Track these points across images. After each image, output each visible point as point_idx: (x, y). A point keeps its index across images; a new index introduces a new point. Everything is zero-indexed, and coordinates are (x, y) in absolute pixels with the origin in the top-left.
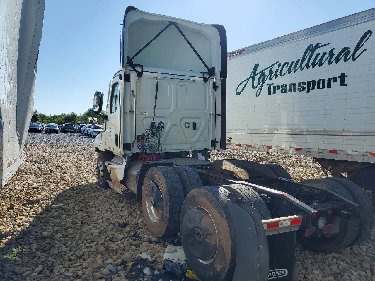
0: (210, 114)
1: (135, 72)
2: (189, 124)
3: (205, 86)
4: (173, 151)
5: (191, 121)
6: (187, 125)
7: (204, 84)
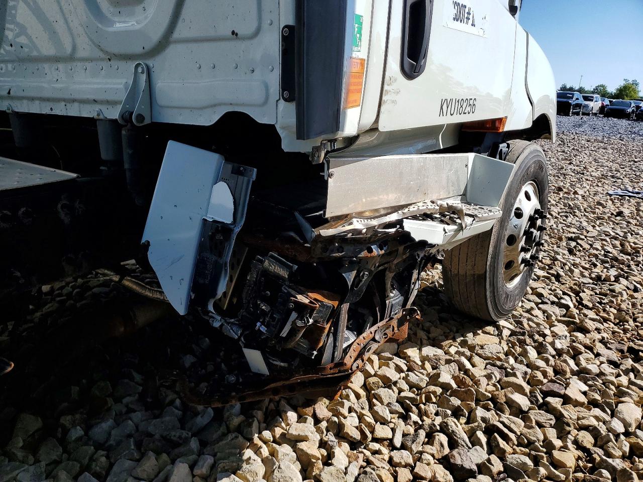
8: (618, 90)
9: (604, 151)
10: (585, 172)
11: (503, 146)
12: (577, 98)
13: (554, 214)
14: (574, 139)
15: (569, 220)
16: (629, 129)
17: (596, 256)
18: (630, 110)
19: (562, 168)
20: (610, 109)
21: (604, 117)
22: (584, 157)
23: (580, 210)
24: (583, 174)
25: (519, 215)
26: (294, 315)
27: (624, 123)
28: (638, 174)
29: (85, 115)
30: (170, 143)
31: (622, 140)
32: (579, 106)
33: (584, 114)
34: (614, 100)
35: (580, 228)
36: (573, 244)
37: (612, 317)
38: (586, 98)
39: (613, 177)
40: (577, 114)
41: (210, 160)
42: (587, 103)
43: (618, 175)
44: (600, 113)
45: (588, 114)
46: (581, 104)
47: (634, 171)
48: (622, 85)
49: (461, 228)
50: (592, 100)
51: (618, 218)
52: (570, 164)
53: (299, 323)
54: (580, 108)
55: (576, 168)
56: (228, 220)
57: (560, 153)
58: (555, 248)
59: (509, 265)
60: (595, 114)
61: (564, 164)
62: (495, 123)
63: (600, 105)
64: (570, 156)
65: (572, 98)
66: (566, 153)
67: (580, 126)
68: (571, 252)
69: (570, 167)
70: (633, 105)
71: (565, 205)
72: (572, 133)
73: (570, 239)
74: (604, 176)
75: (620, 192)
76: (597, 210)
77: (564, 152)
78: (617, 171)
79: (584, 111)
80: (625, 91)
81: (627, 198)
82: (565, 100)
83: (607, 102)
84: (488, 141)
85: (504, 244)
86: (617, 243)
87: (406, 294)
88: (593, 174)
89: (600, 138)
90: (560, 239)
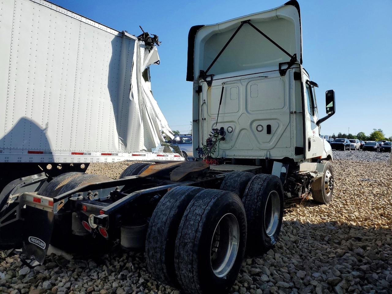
0: (291, 113)
1: (205, 83)
2: (262, 127)
3: (283, 80)
4: (243, 158)
5: (265, 124)
6: (260, 128)
7: (281, 78)
8: (371, 135)
9: (359, 166)
10: (350, 174)
11: (321, 162)
12: (347, 141)
13: (338, 186)
14: (346, 162)
15: (343, 186)
16: (375, 157)
17: (352, 194)
18: (376, 147)
19: (341, 173)
20: (365, 146)
21: (363, 151)
22: (350, 169)
23: (347, 184)
24: (349, 175)
25: (327, 177)
26: (296, 186)
27: (374, 153)
28: (371, 174)
29: (253, 158)
30: (274, 162)
31: (368, 162)
32: (348, 145)
33: (352, 149)
34: (367, 142)
35: (347, 188)
36: (344, 192)
37: (355, 204)
38: (351, 142)
39: (361, 175)
40: (349, 150)
41: (281, 164)
42: (352, 144)
43: (364, 175)
44: (361, 149)
45: (354, 150)
46: (349, 145)
47: (370, 173)
48: (373, 132)
49: (317, 175)
50: (355, 142)
51: (360, 186)
52: (344, 171)
53: (297, 187)
54: (349, 147)
55: (346, 173)
56: (285, 172)
57: (339, 168)
58: (339, 193)
59: (326, 189)
60: (358, 149)
61: (342, 172)
62: (319, 157)
63: (360, 145)
64: (344, 168)
65: (344, 142)
66: (342, 168)
67: (350, 156)
68: (344, 193)
69: (344, 172)
70: (377, 144)
71: (342, 183)
72: (345, 159)
73: (344, 191)
74: (358, 175)
75: (362, 179)
76: (353, 184)
77: (341, 167)
78: (363, 173)
79: (352, 148)
80: (375, 135)
81: (364, 181)
82: (340, 143)
83: (363, 143)
84: (318, 161)
85: (324, 183)
86: (358, 191)
87: (308, 189)
88: (353, 175)
89: (358, 161)
90: (341, 191)
